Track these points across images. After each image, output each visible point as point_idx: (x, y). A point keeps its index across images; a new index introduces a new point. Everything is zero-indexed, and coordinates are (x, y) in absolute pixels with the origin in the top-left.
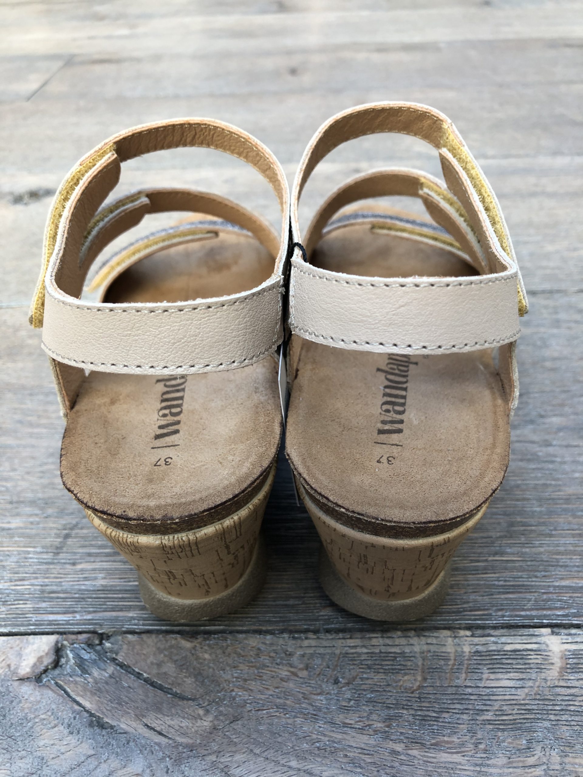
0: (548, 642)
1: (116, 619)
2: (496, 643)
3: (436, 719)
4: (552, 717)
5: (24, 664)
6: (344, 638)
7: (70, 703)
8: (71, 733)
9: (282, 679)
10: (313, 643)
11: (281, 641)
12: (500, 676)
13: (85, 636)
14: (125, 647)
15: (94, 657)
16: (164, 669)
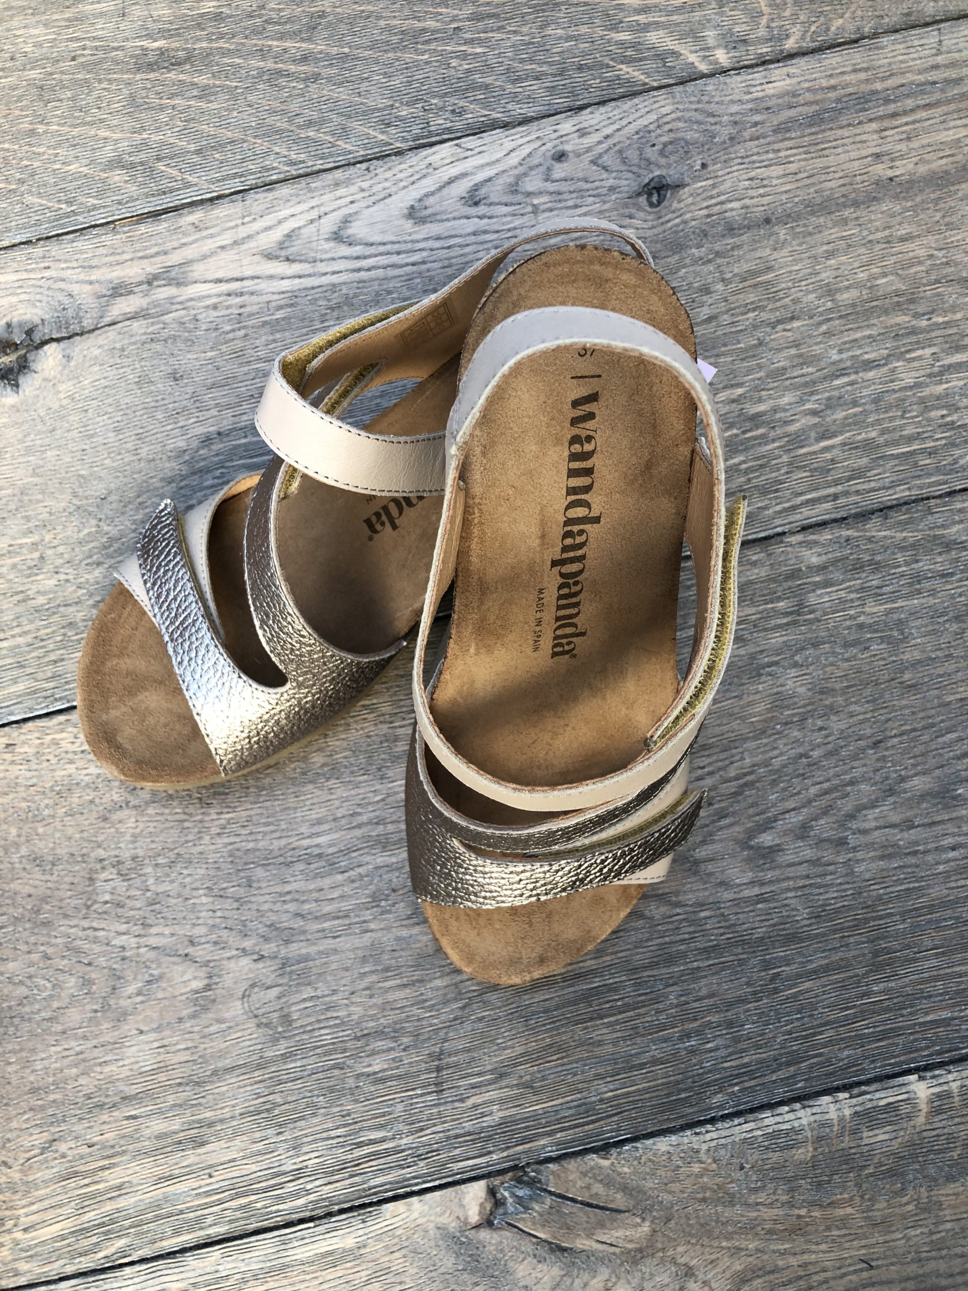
0: (916, 1090)
1: (530, 1150)
2: (871, 1100)
3: (829, 1182)
4: (920, 1159)
5: (470, 1213)
6: (740, 1124)
7: (528, 1238)
8: (540, 1262)
9: (696, 1176)
10: (714, 1135)
11: (686, 1140)
12: (877, 1132)
13: (510, 1174)
14: (551, 1177)
15: (527, 1192)
16: (594, 1191)
